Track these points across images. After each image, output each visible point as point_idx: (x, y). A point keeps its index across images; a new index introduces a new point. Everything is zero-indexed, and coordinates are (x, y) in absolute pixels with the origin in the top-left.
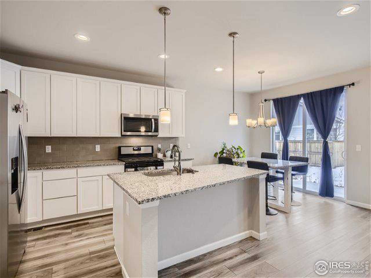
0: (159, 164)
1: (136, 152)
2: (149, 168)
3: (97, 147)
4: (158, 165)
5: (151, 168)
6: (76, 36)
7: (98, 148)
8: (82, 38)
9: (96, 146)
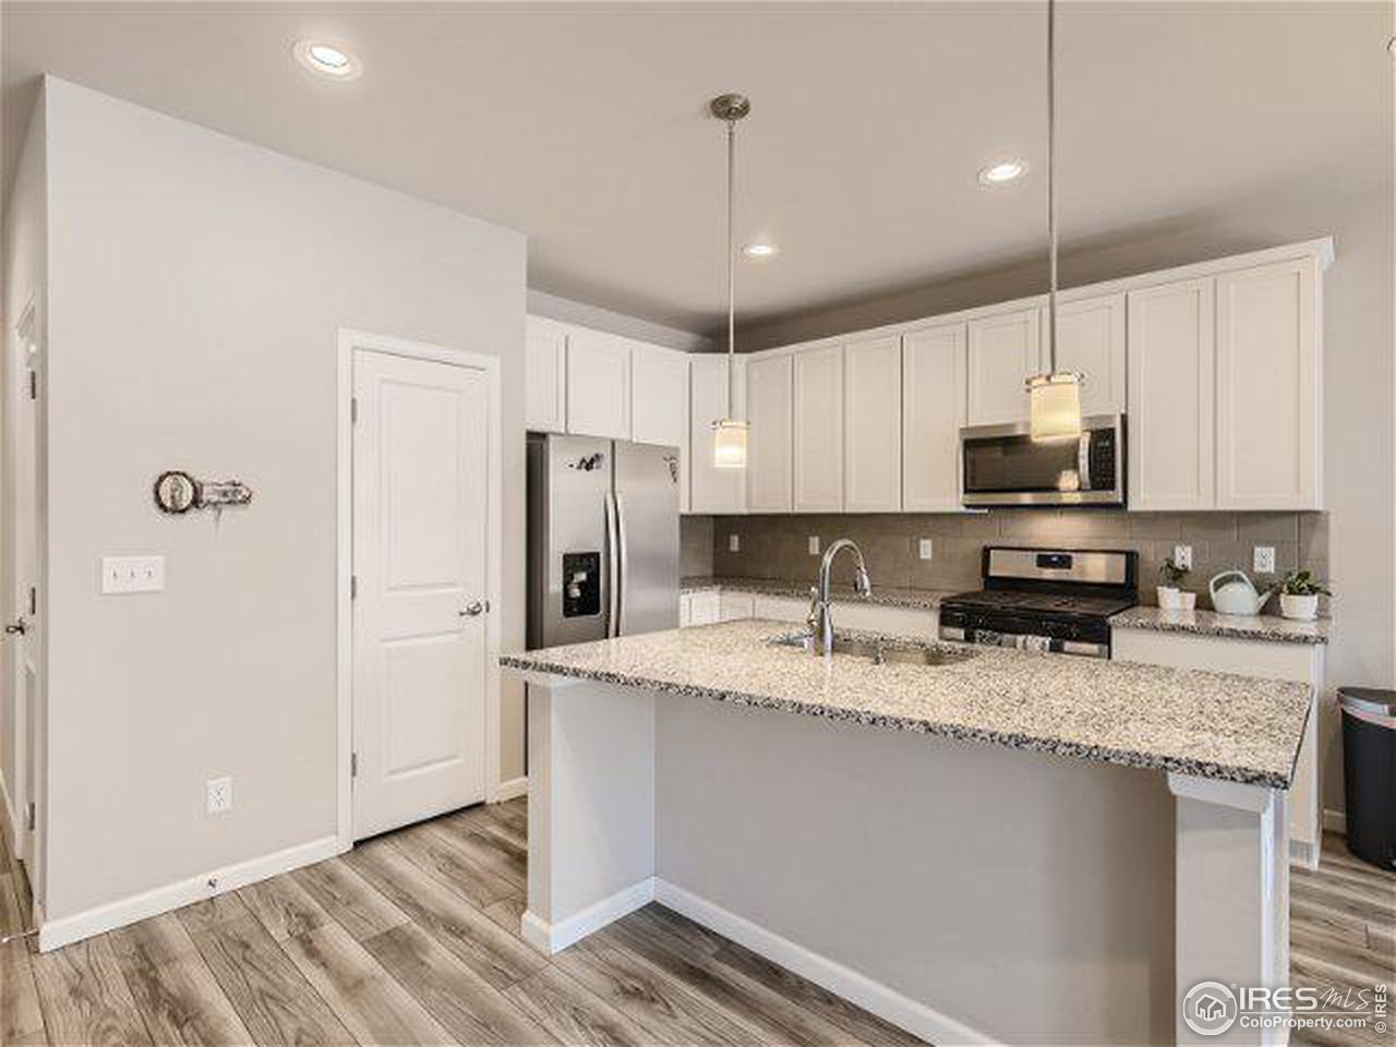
0: (1074, 635)
1: (1049, 574)
2: (1020, 638)
3: (925, 546)
4: (1071, 634)
5: (1028, 643)
6: (746, 251)
7: (926, 549)
8: (761, 251)
9: (923, 542)
